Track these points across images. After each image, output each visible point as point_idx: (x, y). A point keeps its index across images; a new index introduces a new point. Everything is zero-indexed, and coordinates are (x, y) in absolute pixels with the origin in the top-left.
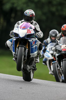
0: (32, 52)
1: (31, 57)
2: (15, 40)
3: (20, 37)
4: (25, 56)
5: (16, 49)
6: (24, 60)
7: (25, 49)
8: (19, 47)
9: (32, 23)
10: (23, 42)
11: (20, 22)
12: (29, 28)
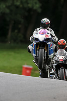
0: (50, 54)
1: (50, 57)
2: (35, 43)
3: (40, 41)
4: (45, 57)
5: (37, 51)
6: (44, 59)
7: (45, 51)
8: (39, 49)
9: (48, 30)
11: (38, 29)
12: (46, 34)
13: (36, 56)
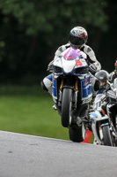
0: (85, 96)
1: (84, 103)
2: (56, 77)
3: (64, 73)
4: (73, 103)
5: (58, 92)
6: (73, 108)
7: (73, 92)
8: (63, 89)
10: (69, 80)
11: (63, 47)
12: (78, 58)
13: (57, 100)
